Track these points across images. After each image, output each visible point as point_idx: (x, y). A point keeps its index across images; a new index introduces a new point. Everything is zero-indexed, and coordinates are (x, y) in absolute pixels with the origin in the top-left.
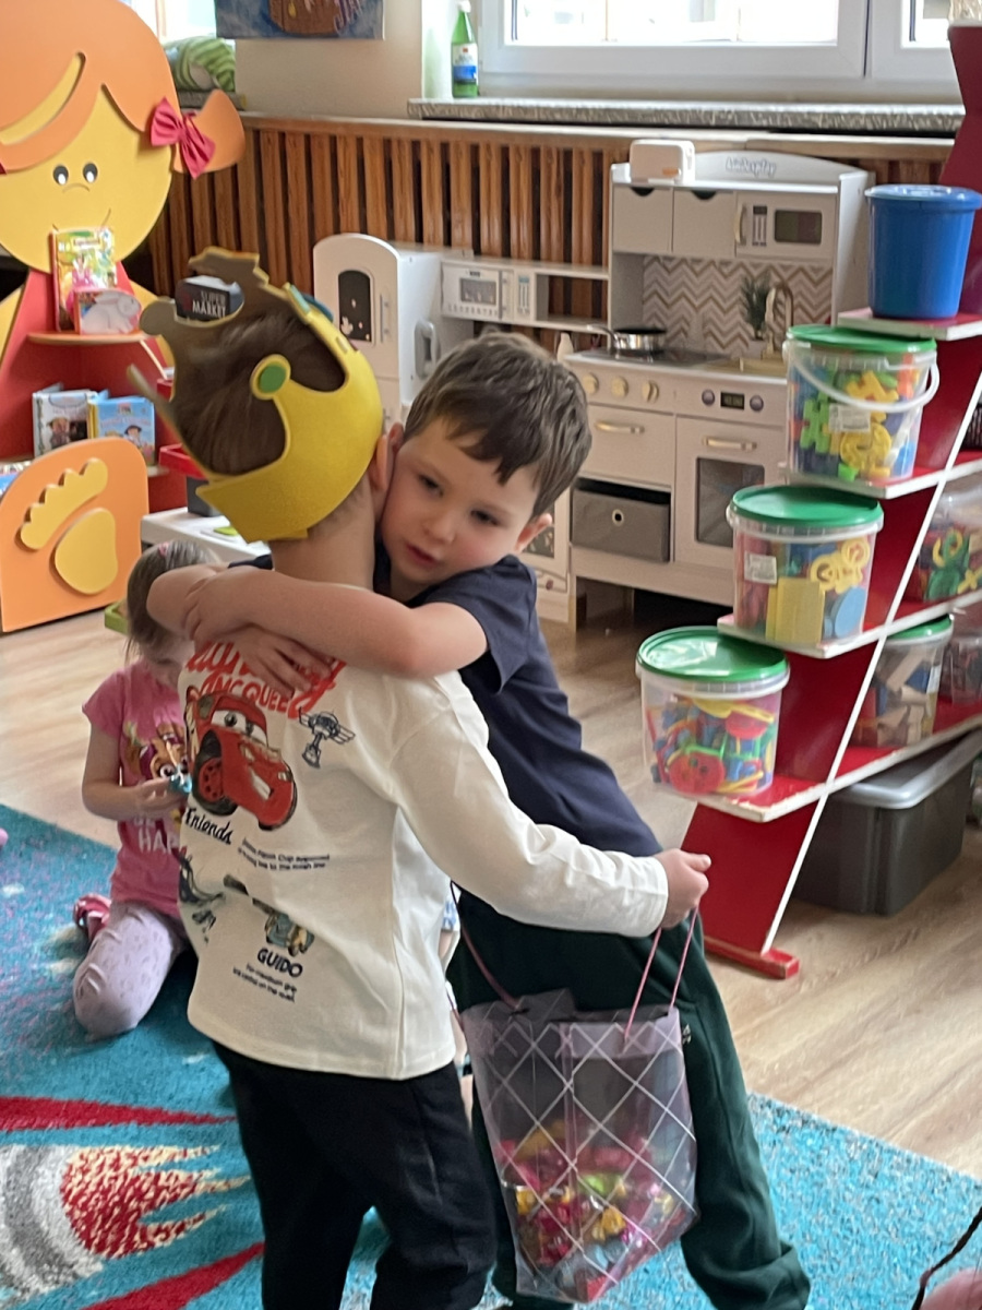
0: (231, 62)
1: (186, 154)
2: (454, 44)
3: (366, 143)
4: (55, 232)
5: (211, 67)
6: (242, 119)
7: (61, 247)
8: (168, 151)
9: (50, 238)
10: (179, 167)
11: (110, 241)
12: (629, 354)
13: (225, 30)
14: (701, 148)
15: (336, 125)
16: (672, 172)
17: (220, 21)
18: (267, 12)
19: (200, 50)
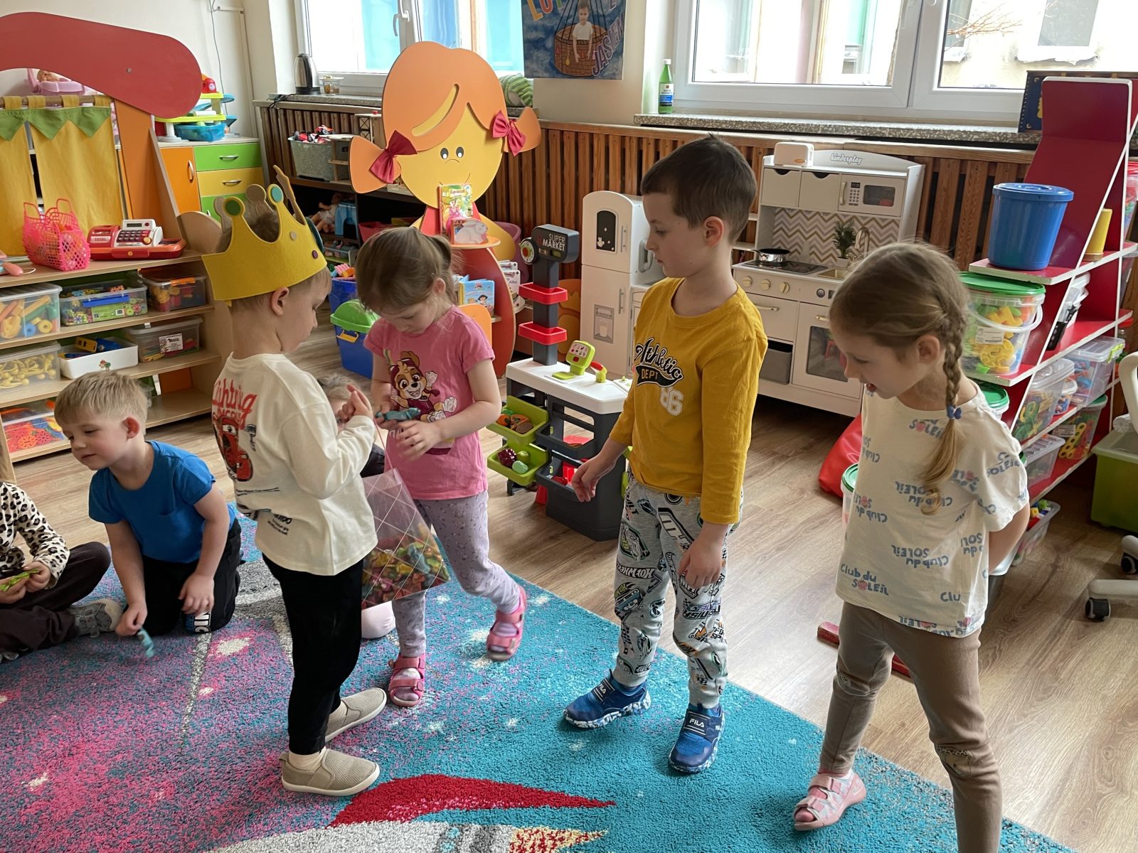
0: (531, 90)
1: (510, 142)
2: (661, 83)
3: (611, 137)
4: (441, 186)
5: (520, 93)
6: (540, 122)
7: (444, 194)
8: (501, 140)
9: (438, 189)
10: (506, 150)
11: (470, 191)
12: (767, 264)
13: (529, 72)
14: (819, 147)
15: (594, 127)
16: (802, 161)
17: (526, 68)
18: (553, 62)
19: (514, 84)
